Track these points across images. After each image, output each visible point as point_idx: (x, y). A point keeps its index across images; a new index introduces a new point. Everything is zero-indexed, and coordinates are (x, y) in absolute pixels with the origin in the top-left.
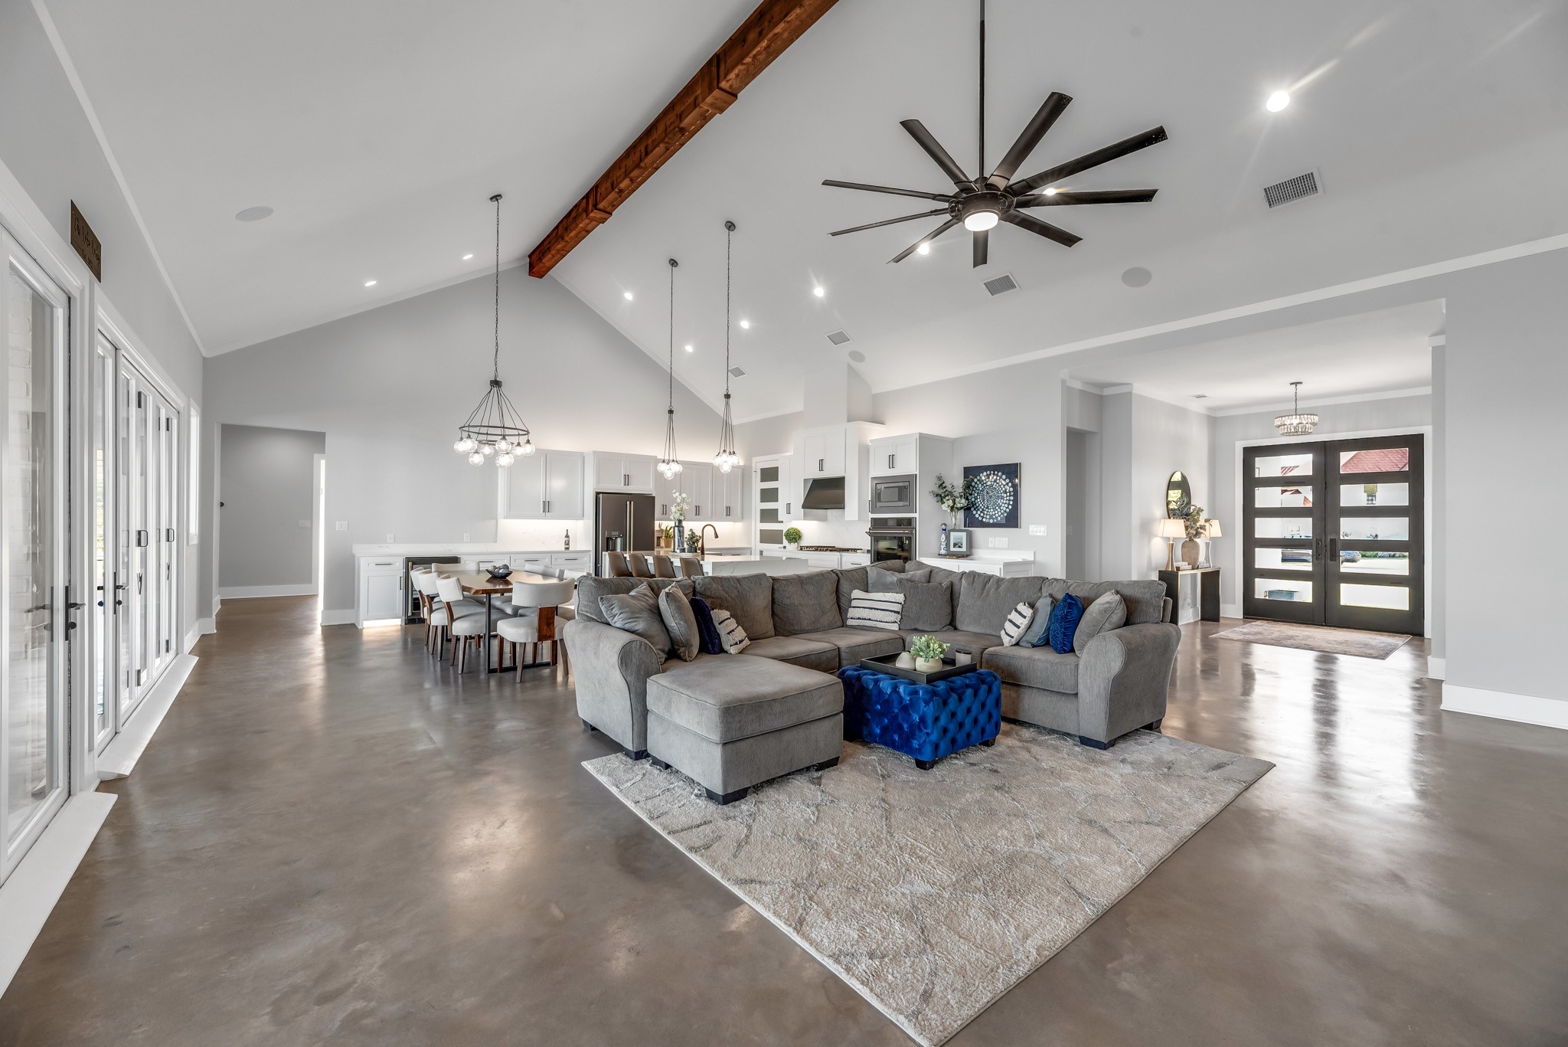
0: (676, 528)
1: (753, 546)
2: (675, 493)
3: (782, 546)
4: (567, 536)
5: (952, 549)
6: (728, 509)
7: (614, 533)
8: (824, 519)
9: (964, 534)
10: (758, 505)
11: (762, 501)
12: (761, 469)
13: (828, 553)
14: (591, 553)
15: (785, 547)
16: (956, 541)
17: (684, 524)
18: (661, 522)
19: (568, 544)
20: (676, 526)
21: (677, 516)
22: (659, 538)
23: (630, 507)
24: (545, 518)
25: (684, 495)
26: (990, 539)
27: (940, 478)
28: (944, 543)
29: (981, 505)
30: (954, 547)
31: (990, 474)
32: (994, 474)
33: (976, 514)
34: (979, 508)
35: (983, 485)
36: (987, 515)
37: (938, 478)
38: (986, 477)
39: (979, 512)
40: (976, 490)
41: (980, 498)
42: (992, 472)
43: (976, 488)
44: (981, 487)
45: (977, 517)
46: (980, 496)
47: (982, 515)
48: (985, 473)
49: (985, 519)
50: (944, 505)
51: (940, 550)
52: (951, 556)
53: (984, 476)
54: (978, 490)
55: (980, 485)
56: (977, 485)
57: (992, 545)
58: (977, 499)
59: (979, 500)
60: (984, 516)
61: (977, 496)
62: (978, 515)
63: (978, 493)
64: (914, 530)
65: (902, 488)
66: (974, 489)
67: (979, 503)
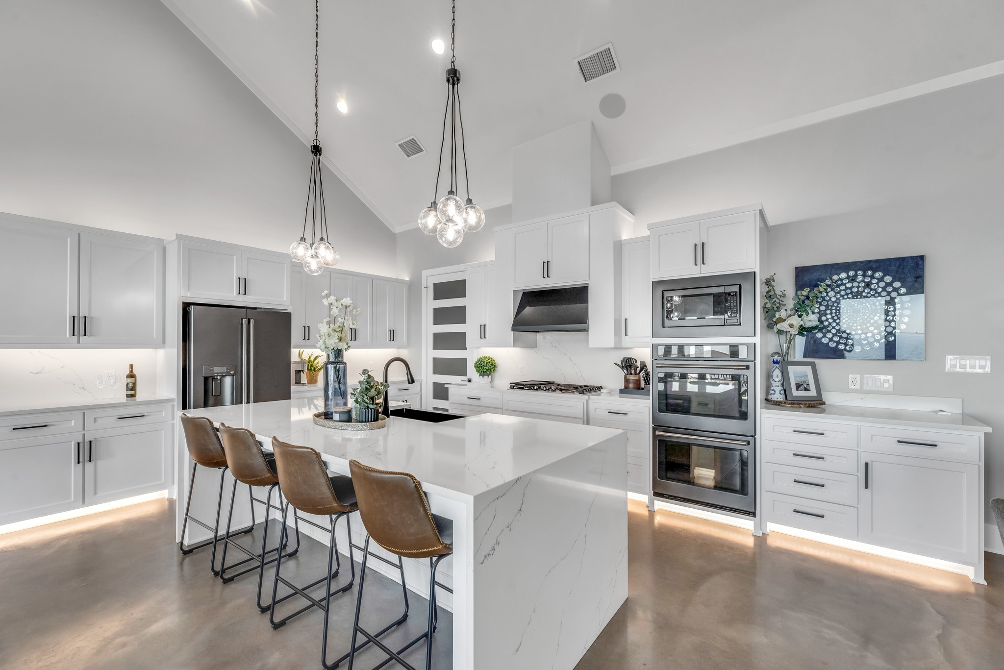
0: (331, 368)
2: (328, 296)
3: (465, 378)
4: (131, 376)
5: (796, 393)
6: (392, 333)
7: (217, 370)
8: (533, 346)
9: (808, 370)
10: (429, 328)
11: (435, 323)
12: (435, 285)
13: (558, 394)
14: (175, 403)
15: (469, 381)
16: (799, 380)
17: (348, 356)
18: (302, 350)
19: (133, 388)
20: (329, 363)
21: (333, 342)
22: (298, 372)
23: (248, 332)
24: (79, 345)
25: (347, 301)
26: (850, 376)
27: (768, 282)
28: (779, 384)
29: (834, 324)
30: (797, 390)
31: (856, 275)
32: (864, 276)
33: (823, 337)
34: (829, 329)
35: (839, 292)
36: (847, 339)
37: (766, 283)
38: (847, 281)
39: (829, 335)
40: (822, 301)
41: (831, 313)
42: (859, 272)
43: (824, 298)
44: (835, 296)
45: (825, 342)
46: (831, 310)
47: (836, 339)
48: (843, 275)
49: (843, 345)
50: (782, 324)
51: (771, 394)
52: (794, 404)
53: (841, 280)
54: (828, 301)
55: (831, 294)
56: (825, 294)
57: (858, 387)
58: (825, 315)
59: (829, 316)
60: (841, 341)
61: (825, 310)
62: (827, 339)
63: (827, 306)
64: (751, 365)
65: (721, 296)
66: (819, 300)
67: (830, 321)
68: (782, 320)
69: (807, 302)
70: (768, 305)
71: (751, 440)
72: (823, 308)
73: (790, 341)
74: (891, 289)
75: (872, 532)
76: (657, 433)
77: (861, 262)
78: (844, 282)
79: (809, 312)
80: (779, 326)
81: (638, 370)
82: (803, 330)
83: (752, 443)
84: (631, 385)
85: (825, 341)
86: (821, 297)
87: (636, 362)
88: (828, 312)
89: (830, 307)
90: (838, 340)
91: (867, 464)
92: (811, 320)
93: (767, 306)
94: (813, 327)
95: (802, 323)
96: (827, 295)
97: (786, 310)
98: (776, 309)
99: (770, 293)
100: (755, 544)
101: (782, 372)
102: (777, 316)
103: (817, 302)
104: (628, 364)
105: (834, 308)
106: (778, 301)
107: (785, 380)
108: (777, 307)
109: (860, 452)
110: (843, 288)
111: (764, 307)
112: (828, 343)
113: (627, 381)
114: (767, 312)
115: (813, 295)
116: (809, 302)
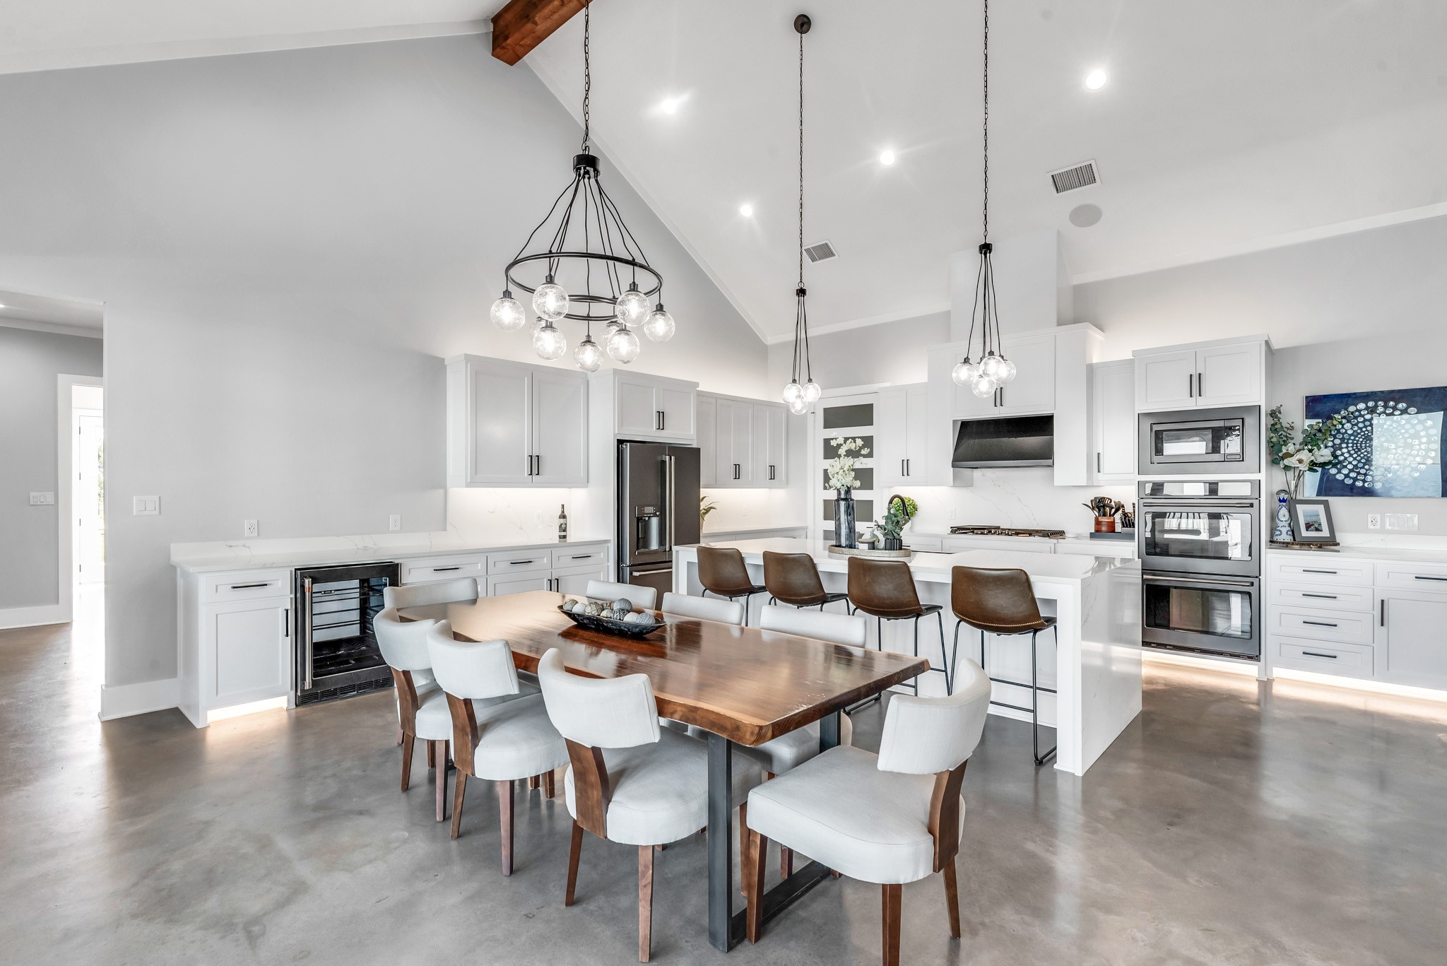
0: (842, 504)
1: (810, 524)
4: (563, 516)
5: (1305, 533)
6: (772, 469)
7: (647, 509)
9: (1321, 508)
10: (817, 464)
11: (826, 458)
12: (826, 410)
14: (610, 545)
16: (1309, 520)
19: (565, 529)
23: (670, 467)
24: (533, 485)
26: (1370, 516)
27: (1273, 414)
28: (1286, 524)
29: (1351, 459)
30: (1307, 530)
31: (1376, 406)
32: (1386, 407)
33: (1337, 473)
34: (1345, 464)
35: (1356, 425)
36: (1365, 475)
37: (1271, 415)
38: (1366, 412)
39: (1345, 471)
40: (1336, 434)
41: (1347, 447)
42: (1380, 403)
43: (1338, 431)
44: (1352, 429)
45: (1340, 479)
46: (1347, 443)
47: (1353, 475)
48: (1361, 406)
49: (1361, 482)
50: (1290, 459)
51: (1277, 535)
52: (1303, 544)
53: (1359, 411)
54: (1343, 434)
55: (1348, 426)
56: (1340, 426)
57: (1378, 527)
58: (1341, 449)
59: (1345, 450)
60: (1359, 478)
61: (1340, 444)
62: (1343, 475)
63: (1343, 440)
64: (1256, 502)
65: (1220, 430)
66: (1333, 433)
67: (1347, 455)
68: (1289, 455)
69: (1319, 435)
70: (1274, 440)
71: (1256, 581)
72: (1338, 441)
73: (1299, 477)
74: (1416, 422)
75: (1388, 670)
76: (1145, 577)
77: (1382, 392)
78: (1362, 413)
79: (1322, 446)
80: (1286, 462)
81: (1113, 511)
82: (1313, 466)
83: (1256, 584)
84: (1104, 528)
85: (1340, 477)
86: (1336, 429)
87: (1111, 502)
88: (1344, 445)
89: (1346, 441)
90: (1355, 476)
91: (1383, 601)
92: (1324, 454)
93: (1272, 440)
94: (1325, 462)
95: (1313, 458)
96: (1343, 427)
97: (1294, 444)
98: (1282, 443)
99: (1276, 427)
100: (1260, 692)
101: (1289, 512)
102: (1284, 451)
103: (1331, 435)
104: (1100, 505)
105: (1350, 441)
106: (1284, 434)
107: (1293, 518)
108: (1284, 441)
109: (1375, 590)
110: (1361, 419)
111: (1269, 441)
112: (1343, 480)
113: (1098, 523)
114: (1272, 447)
115: (1326, 428)
116: (1321, 435)
